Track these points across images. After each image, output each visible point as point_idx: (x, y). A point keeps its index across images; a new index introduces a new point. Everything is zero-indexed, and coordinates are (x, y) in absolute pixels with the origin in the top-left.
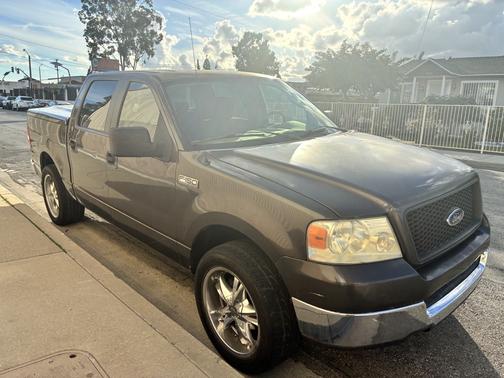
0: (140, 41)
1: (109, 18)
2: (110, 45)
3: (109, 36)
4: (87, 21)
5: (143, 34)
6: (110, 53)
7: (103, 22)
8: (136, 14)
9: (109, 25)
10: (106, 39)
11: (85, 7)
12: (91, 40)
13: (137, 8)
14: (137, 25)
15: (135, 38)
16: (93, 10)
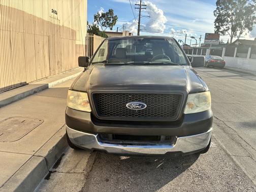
0: (245, 23)
1: (230, 12)
2: (228, 26)
3: (227, 21)
4: (217, 15)
5: (247, 19)
6: (227, 30)
7: (225, 15)
8: (246, 8)
9: (229, 16)
10: (225, 23)
11: (218, 8)
12: (217, 24)
13: (247, 5)
14: (245, 14)
15: (242, 22)
16: (222, 9)
